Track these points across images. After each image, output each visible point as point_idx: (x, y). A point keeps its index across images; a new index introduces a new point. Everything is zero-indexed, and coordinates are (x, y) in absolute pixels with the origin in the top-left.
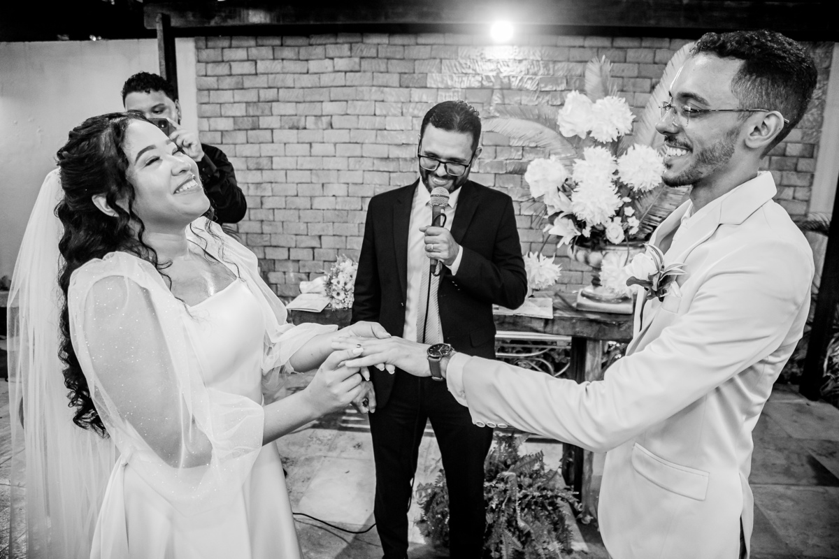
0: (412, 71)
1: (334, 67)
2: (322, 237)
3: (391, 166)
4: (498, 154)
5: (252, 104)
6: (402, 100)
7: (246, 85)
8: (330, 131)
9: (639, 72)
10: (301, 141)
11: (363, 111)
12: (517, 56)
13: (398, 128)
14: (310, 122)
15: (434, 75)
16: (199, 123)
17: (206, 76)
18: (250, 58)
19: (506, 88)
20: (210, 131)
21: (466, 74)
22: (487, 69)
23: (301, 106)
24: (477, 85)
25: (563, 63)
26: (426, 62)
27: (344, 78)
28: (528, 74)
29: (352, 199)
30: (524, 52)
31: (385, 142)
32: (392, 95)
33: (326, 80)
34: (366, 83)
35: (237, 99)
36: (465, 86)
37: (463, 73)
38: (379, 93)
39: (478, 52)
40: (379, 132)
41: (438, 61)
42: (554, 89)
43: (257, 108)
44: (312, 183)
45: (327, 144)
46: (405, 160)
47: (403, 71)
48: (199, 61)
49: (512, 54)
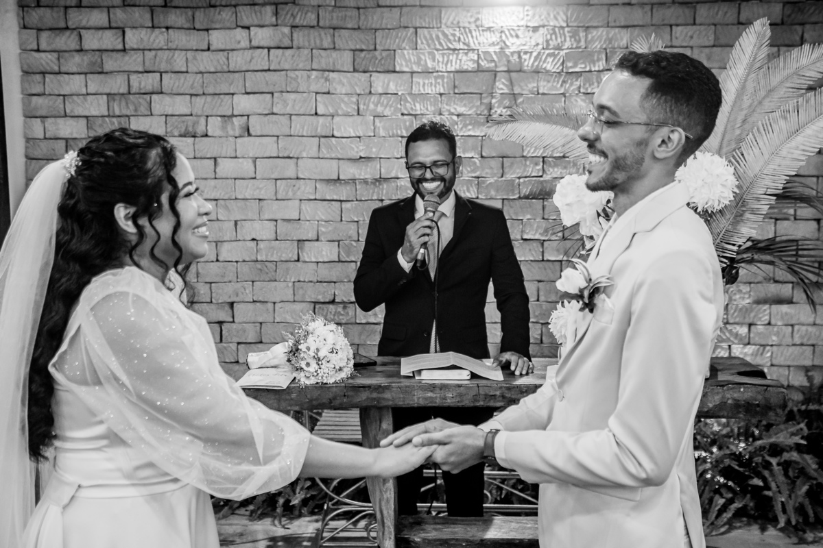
0: (372, 47)
1: (250, 41)
2: (235, 305)
3: (343, 192)
4: (506, 170)
5: (117, 98)
6: (358, 92)
7: (107, 68)
8: (247, 139)
9: (716, 38)
10: (198, 155)
11: (297, 110)
12: (530, 21)
13: (353, 135)
14: (214, 126)
15: (405, 52)
16: (26, 127)
17: (38, 50)
18: (113, 25)
19: (516, 71)
20: (45, 138)
21: (454, 50)
22: (485, 42)
23: (199, 101)
24: (471, 66)
25: (601, 30)
26: (394, 33)
27: (266, 58)
28: (547, 49)
29: (283, 244)
30: (540, 16)
31: (333, 156)
32: (343, 83)
33: (238, 60)
34: (301, 66)
35: (91, 89)
36: (453, 69)
37: (449, 49)
38: (323, 80)
39: (471, 16)
40: (322, 139)
41: (412, 30)
42: (588, 69)
43: (127, 104)
44: (218, 220)
45: (240, 160)
46: (365, 181)
47: (358, 47)
48: (25, 27)
49: (523, 19)
